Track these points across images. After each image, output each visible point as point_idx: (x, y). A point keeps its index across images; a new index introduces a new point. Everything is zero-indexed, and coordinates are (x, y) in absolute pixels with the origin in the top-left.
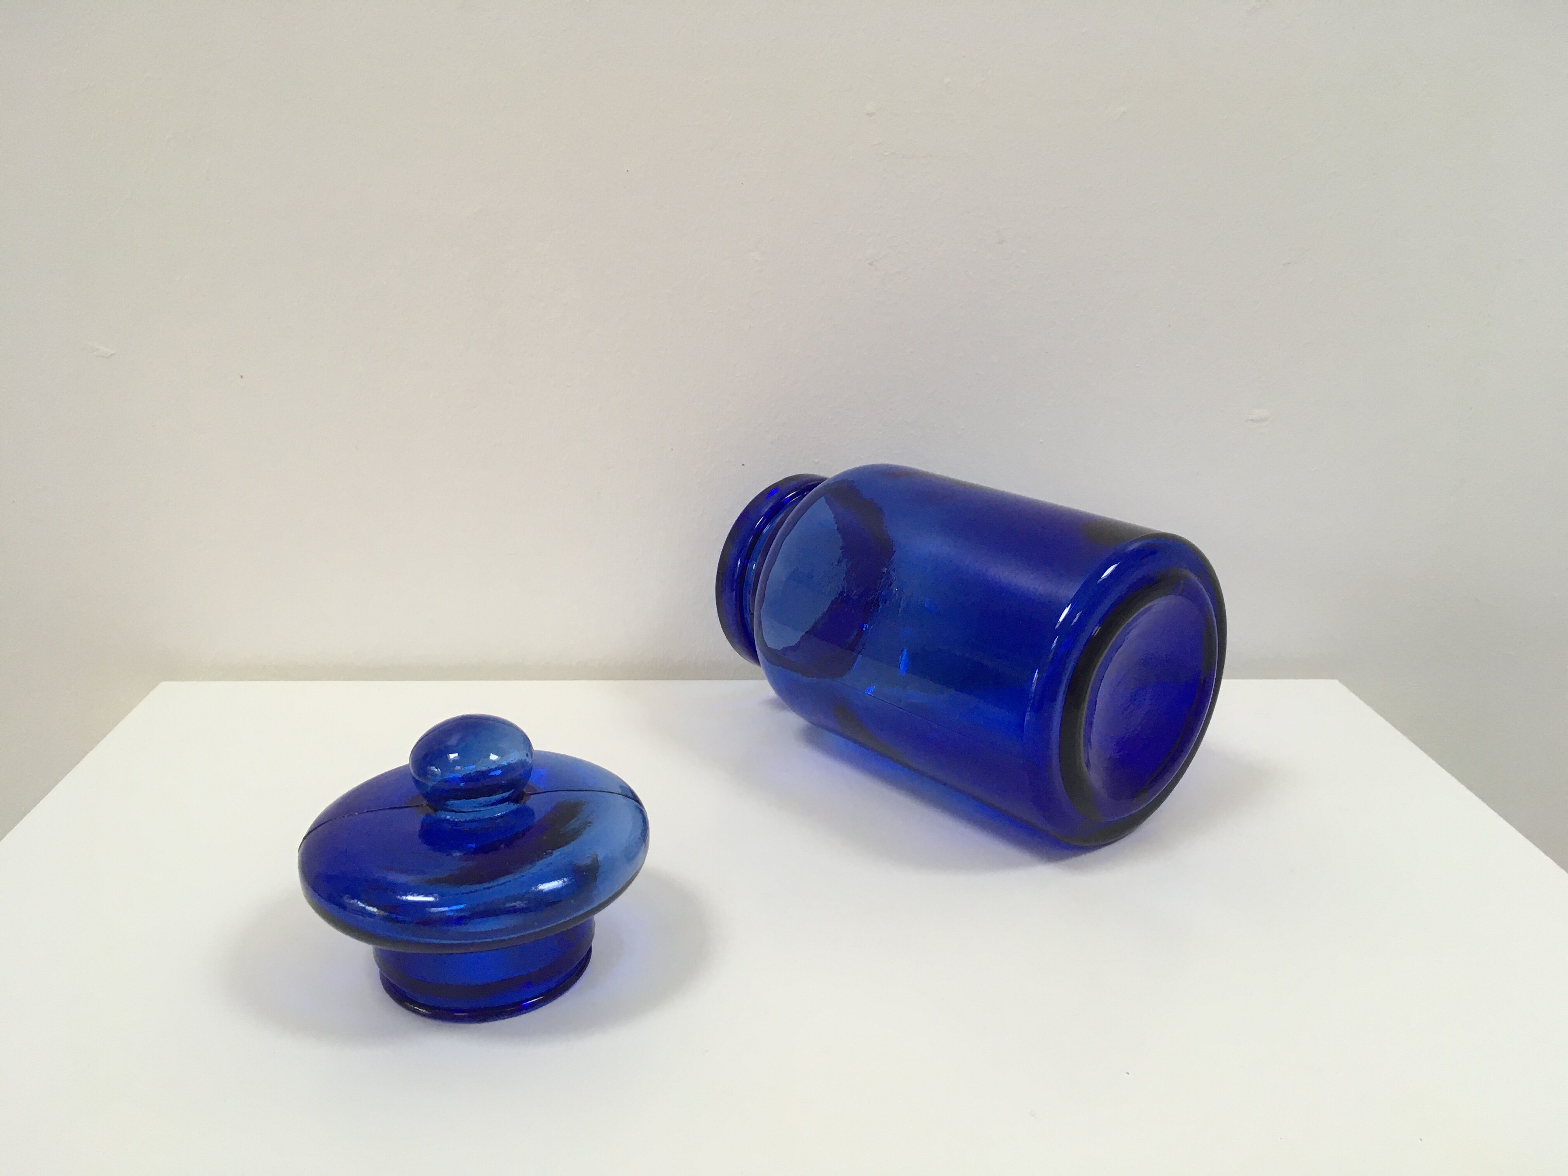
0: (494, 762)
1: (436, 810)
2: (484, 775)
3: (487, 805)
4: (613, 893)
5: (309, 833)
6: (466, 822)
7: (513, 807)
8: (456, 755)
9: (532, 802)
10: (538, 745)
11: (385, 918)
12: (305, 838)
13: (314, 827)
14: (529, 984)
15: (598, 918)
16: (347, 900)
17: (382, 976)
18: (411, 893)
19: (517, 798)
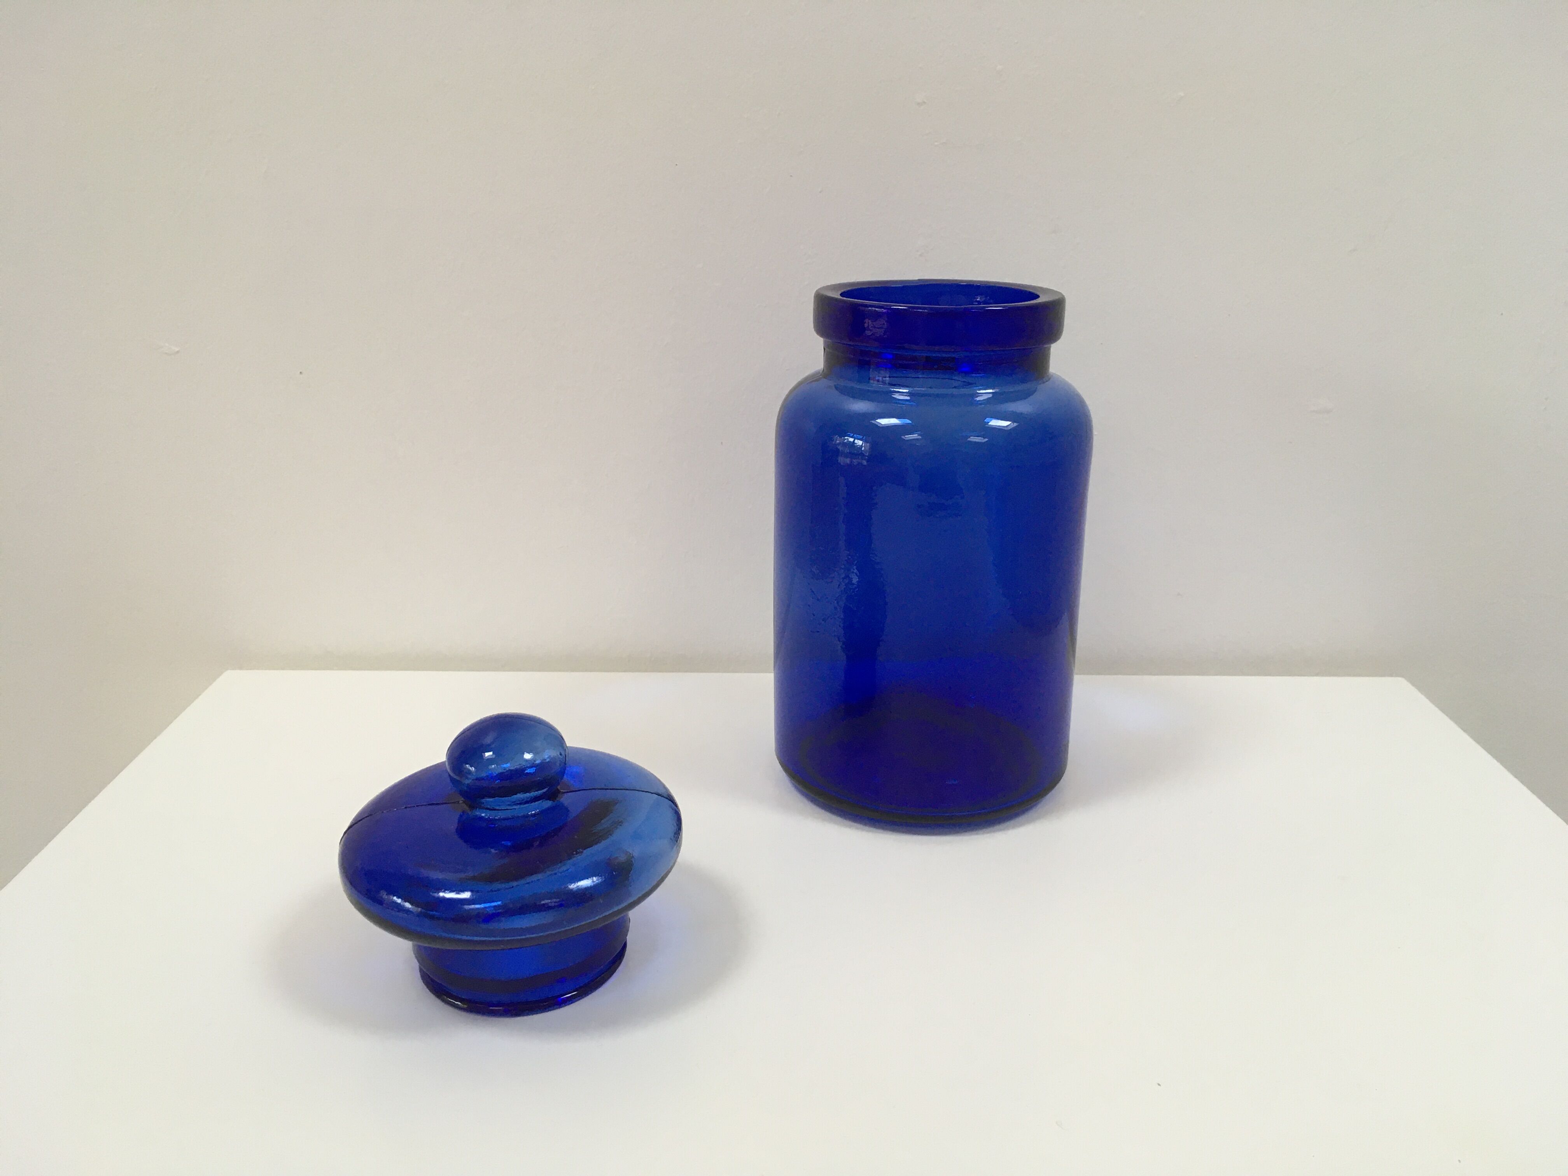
0: (527, 761)
1: (472, 807)
2: (519, 773)
3: (520, 804)
4: (643, 893)
5: (350, 827)
6: (499, 820)
7: (547, 804)
8: (491, 753)
9: (566, 799)
10: (571, 741)
11: (419, 915)
12: (345, 833)
13: (354, 822)
14: (562, 980)
15: (633, 914)
16: (384, 895)
17: (421, 970)
18: (443, 890)
19: (552, 795)
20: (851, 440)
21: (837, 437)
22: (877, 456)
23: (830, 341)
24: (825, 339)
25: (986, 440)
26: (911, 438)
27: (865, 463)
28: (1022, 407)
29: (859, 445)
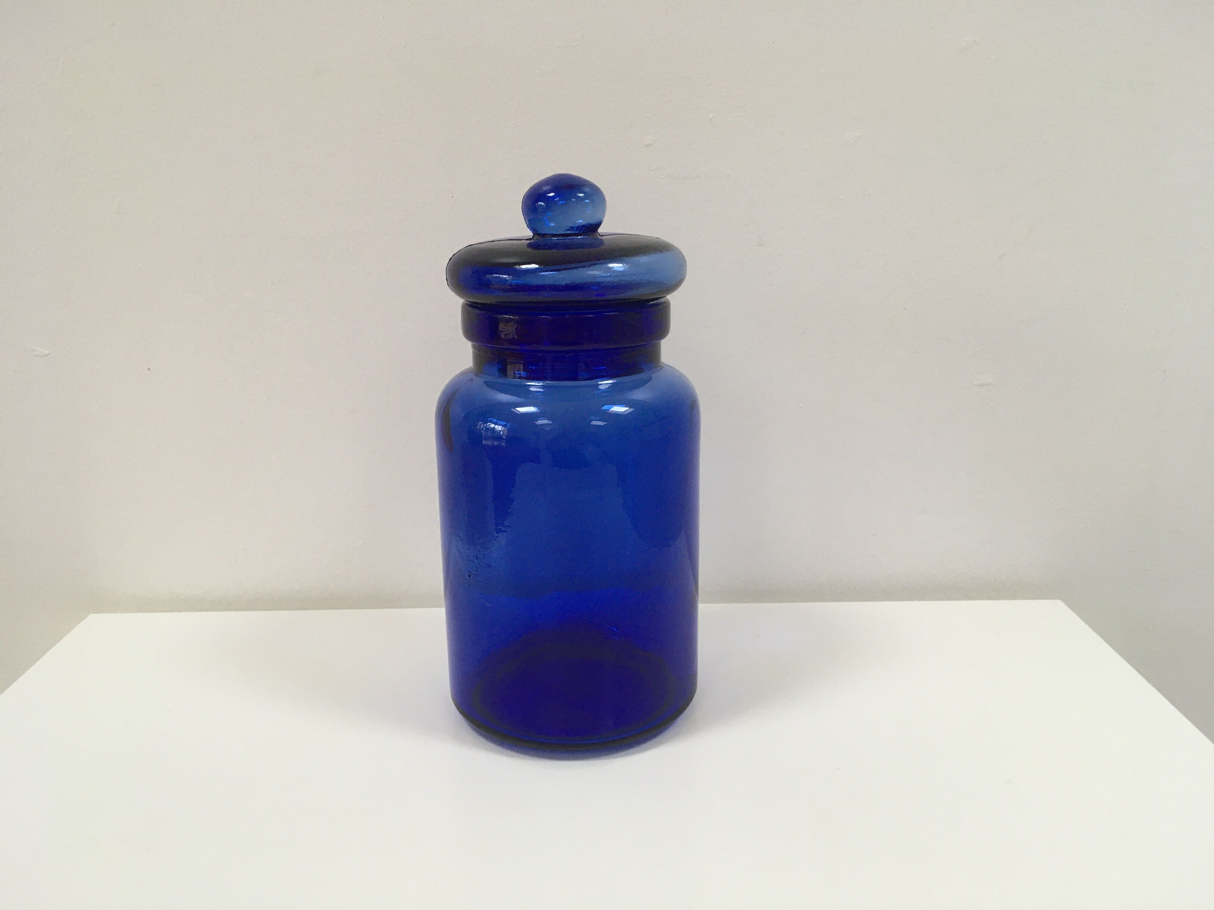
20: (493, 426)
21: (481, 424)
22: (512, 439)
23: (477, 344)
24: (473, 343)
25: (605, 423)
26: (541, 423)
27: (503, 444)
28: (641, 395)
29: (499, 430)
